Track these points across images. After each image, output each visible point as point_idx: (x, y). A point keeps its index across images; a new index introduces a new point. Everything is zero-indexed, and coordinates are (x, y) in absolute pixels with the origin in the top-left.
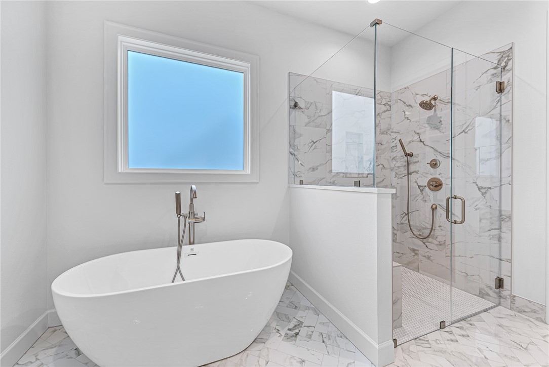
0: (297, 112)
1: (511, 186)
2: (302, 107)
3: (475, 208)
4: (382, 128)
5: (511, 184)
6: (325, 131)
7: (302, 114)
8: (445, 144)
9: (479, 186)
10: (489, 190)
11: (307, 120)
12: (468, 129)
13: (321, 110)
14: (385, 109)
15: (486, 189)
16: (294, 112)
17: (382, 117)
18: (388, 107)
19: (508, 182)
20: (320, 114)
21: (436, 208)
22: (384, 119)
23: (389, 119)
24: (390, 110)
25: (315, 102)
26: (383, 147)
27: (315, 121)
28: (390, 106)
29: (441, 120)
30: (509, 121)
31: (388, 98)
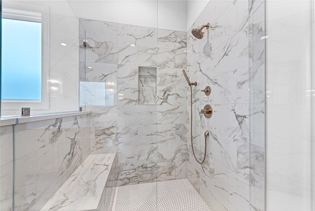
0: (88, 51)
1: (264, 114)
2: (92, 46)
3: (234, 139)
4: (176, 62)
5: (264, 111)
6: (116, 66)
7: (93, 52)
8: (214, 70)
9: (237, 114)
10: (244, 118)
11: (97, 57)
12: (228, 51)
13: (112, 49)
14: (180, 46)
15: (242, 118)
16: (84, 51)
17: (177, 53)
18: (183, 44)
19: (261, 109)
20: (111, 52)
21: (208, 134)
22: (179, 54)
23: (185, 55)
24: (186, 47)
25: (106, 42)
26: (178, 79)
27: (106, 58)
28: (186, 44)
29: (212, 46)
30: (261, 29)
31: (183, 36)
